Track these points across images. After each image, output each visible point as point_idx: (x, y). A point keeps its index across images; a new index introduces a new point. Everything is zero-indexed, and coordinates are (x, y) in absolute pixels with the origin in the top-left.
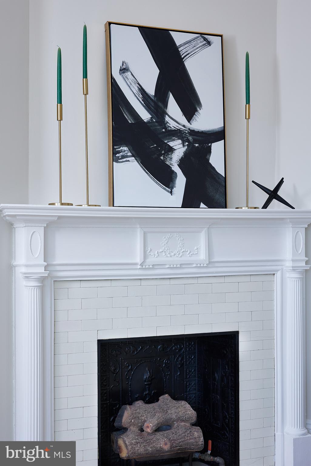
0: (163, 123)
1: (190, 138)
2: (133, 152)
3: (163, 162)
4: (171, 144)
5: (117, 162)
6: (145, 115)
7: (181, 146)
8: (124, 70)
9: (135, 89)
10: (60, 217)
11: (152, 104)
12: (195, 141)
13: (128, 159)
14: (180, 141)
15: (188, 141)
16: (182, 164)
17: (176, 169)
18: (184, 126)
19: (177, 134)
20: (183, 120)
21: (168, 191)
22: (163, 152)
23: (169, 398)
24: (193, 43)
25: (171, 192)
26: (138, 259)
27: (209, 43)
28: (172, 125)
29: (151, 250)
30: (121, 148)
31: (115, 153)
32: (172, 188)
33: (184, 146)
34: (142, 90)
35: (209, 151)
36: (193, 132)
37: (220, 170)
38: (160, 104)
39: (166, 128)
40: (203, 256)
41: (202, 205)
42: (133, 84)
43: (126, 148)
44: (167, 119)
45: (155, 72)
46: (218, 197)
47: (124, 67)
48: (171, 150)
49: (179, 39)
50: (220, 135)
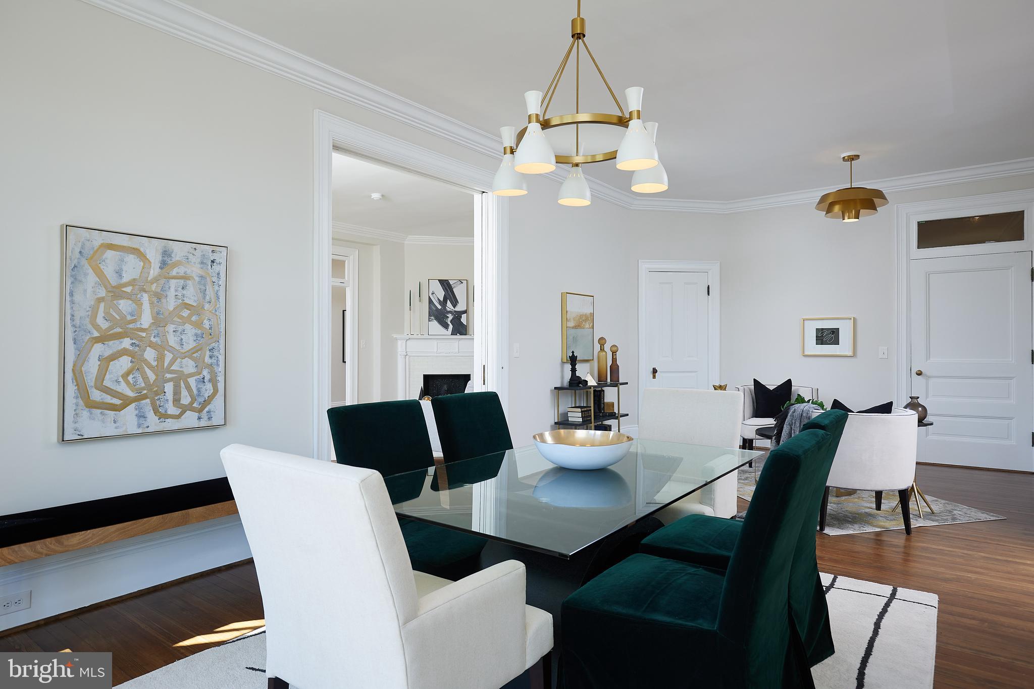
0: (445, 309)
6: (439, 307)
8: (432, 294)
9: (437, 299)
10: (410, 338)
17: (449, 323)
20: (453, 308)
26: (435, 350)
27: (462, 283)
29: (440, 348)
31: (429, 319)
34: (439, 299)
36: (455, 311)
40: (457, 350)
48: (448, 317)
49: (451, 282)
50: (465, 312)
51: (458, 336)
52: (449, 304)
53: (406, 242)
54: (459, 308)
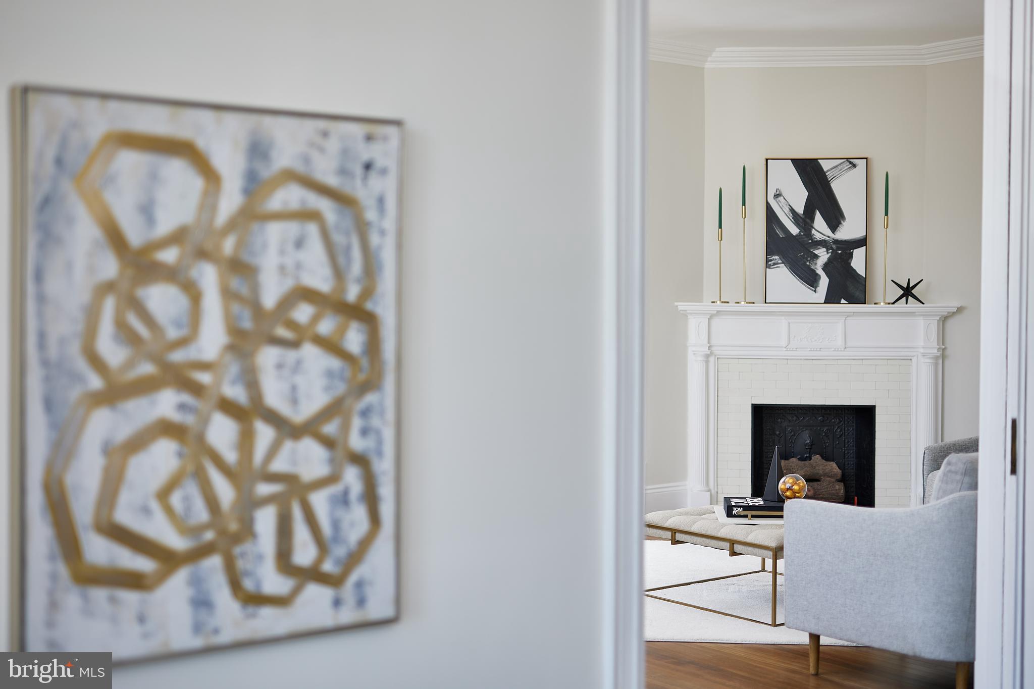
0: (809, 235)
1: (834, 246)
2: (783, 259)
3: (809, 267)
4: (816, 252)
5: (769, 268)
6: (794, 230)
7: (826, 253)
8: (777, 196)
9: (787, 210)
10: (718, 312)
11: (801, 220)
12: (838, 249)
13: (778, 266)
14: (825, 249)
15: (832, 248)
16: (825, 268)
17: (820, 271)
18: (829, 237)
19: (823, 243)
20: (828, 232)
21: (812, 290)
22: (809, 259)
23: (820, 458)
24: (840, 167)
25: (815, 291)
26: (784, 343)
27: (854, 166)
28: (818, 236)
29: (795, 337)
30: (773, 257)
31: (767, 261)
32: (816, 288)
33: (828, 253)
34: (792, 210)
35: (851, 256)
36: (836, 242)
37: (861, 271)
38: (808, 220)
39: (812, 239)
40: (840, 342)
41: (843, 301)
42: (785, 206)
43: (777, 257)
44: (814, 232)
45: (805, 194)
46: (858, 294)
47: (778, 193)
48: (816, 257)
49: (826, 165)
50: (862, 242)
51: (844, 307)
52: (820, 225)
53: (707, 65)
54: (849, 231)
